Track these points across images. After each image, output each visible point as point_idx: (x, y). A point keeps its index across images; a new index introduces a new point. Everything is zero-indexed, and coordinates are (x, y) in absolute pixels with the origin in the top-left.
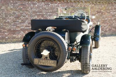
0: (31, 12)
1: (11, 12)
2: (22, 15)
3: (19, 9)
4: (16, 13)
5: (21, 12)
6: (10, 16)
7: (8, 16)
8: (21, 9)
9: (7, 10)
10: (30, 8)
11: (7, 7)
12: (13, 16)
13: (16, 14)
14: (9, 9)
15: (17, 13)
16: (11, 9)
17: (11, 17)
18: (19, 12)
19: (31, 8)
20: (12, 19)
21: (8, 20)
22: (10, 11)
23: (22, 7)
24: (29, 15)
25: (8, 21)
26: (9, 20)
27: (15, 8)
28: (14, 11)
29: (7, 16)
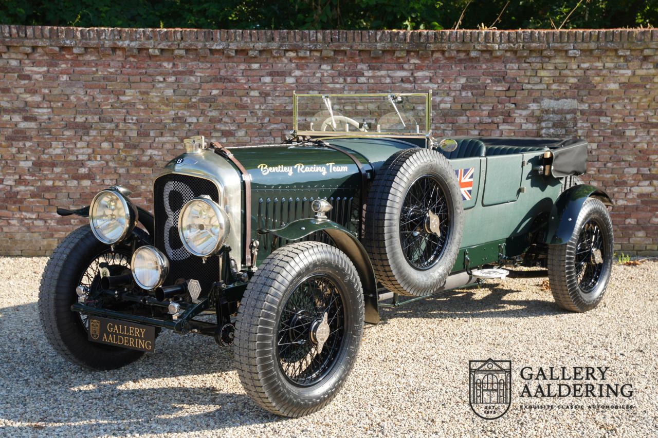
0: (260, 113)
1: (164, 113)
2: (218, 126)
3: (203, 100)
4: (189, 120)
5: (214, 113)
6: (162, 135)
7: (152, 134)
8: (210, 101)
9: (148, 108)
10: (255, 93)
11: (147, 93)
12: (172, 131)
13: (190, 124)
14: (156, 100)
15: (194, 120)
16: (167, 102)
17: (163, 139)
18: (203, 113)
19: (265, 95)
20: (168, 146)
21: (149, 152)
22: (159, 112)
23: (215, 92)
24: (251, 126)
25: (151, 157)
26: (156, 152)
27: (185, 94)
28: (180, 108)
29: (148, 135)
